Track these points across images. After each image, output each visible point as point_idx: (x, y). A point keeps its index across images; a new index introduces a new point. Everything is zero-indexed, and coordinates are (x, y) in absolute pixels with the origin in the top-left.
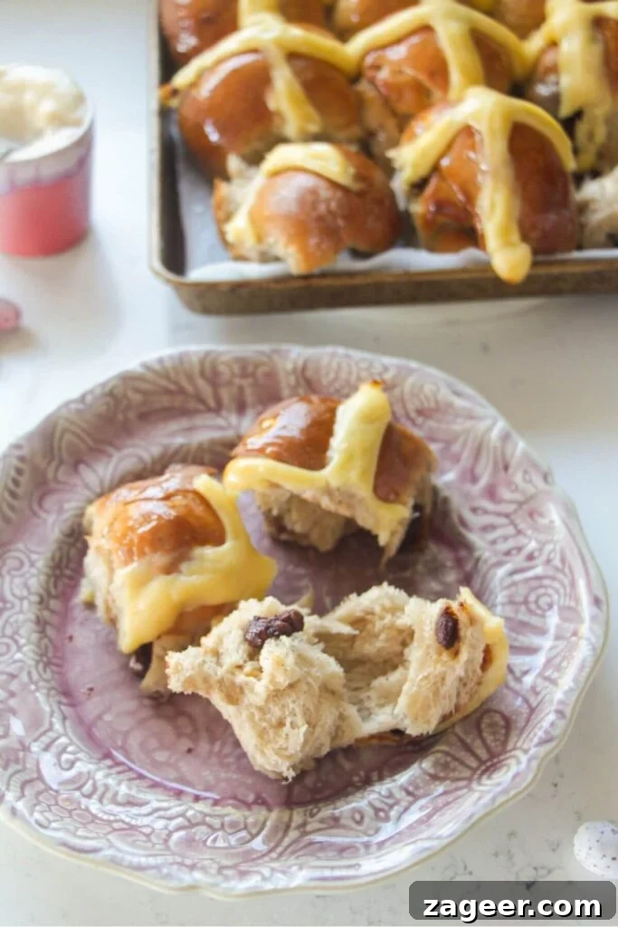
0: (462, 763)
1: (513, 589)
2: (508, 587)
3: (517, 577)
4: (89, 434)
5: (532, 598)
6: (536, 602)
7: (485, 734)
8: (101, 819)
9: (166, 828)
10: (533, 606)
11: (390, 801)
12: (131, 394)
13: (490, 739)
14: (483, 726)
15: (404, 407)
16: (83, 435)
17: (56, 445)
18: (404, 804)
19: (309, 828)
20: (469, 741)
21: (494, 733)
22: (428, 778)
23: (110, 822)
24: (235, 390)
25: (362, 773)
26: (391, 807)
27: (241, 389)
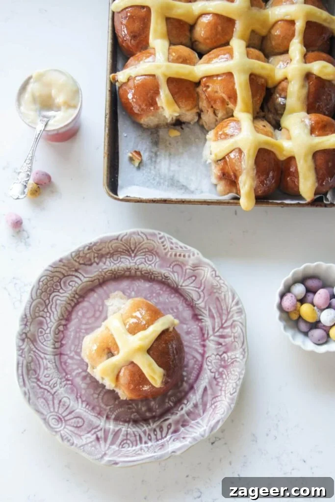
0: (65, 411)
1: (133, 435)
2: (134, 434)
3: (138, 438)
4: (206, 280)
5: (128, 442)
6: (126, 443)
7: (75, 419)
8: (50, 296)
9: (47, 317)
10: (125, 441)
11: (52, 386)
12: (223, 294)
13: (73, 421)
14: (78, 419)
15: (219, 401)
16: (204, 279)
17: (198, 268)
18: (51, 391)
19: (44, 360)
20: (73, 413)
21: (75, 422)
22: (60, 399)
23: (49, 299)
24: (230, 334)
25: (71, 378)
26: (50, 387)
27: (231, 336)
